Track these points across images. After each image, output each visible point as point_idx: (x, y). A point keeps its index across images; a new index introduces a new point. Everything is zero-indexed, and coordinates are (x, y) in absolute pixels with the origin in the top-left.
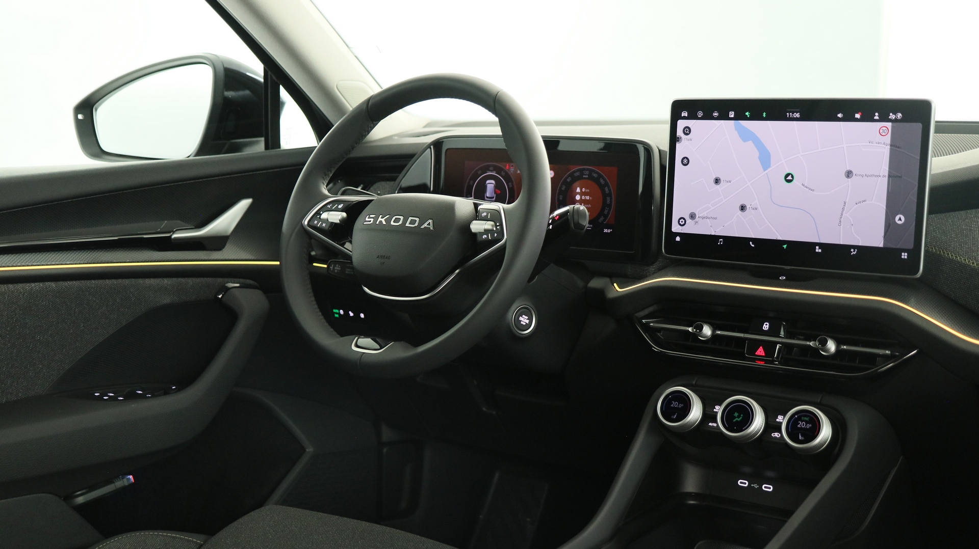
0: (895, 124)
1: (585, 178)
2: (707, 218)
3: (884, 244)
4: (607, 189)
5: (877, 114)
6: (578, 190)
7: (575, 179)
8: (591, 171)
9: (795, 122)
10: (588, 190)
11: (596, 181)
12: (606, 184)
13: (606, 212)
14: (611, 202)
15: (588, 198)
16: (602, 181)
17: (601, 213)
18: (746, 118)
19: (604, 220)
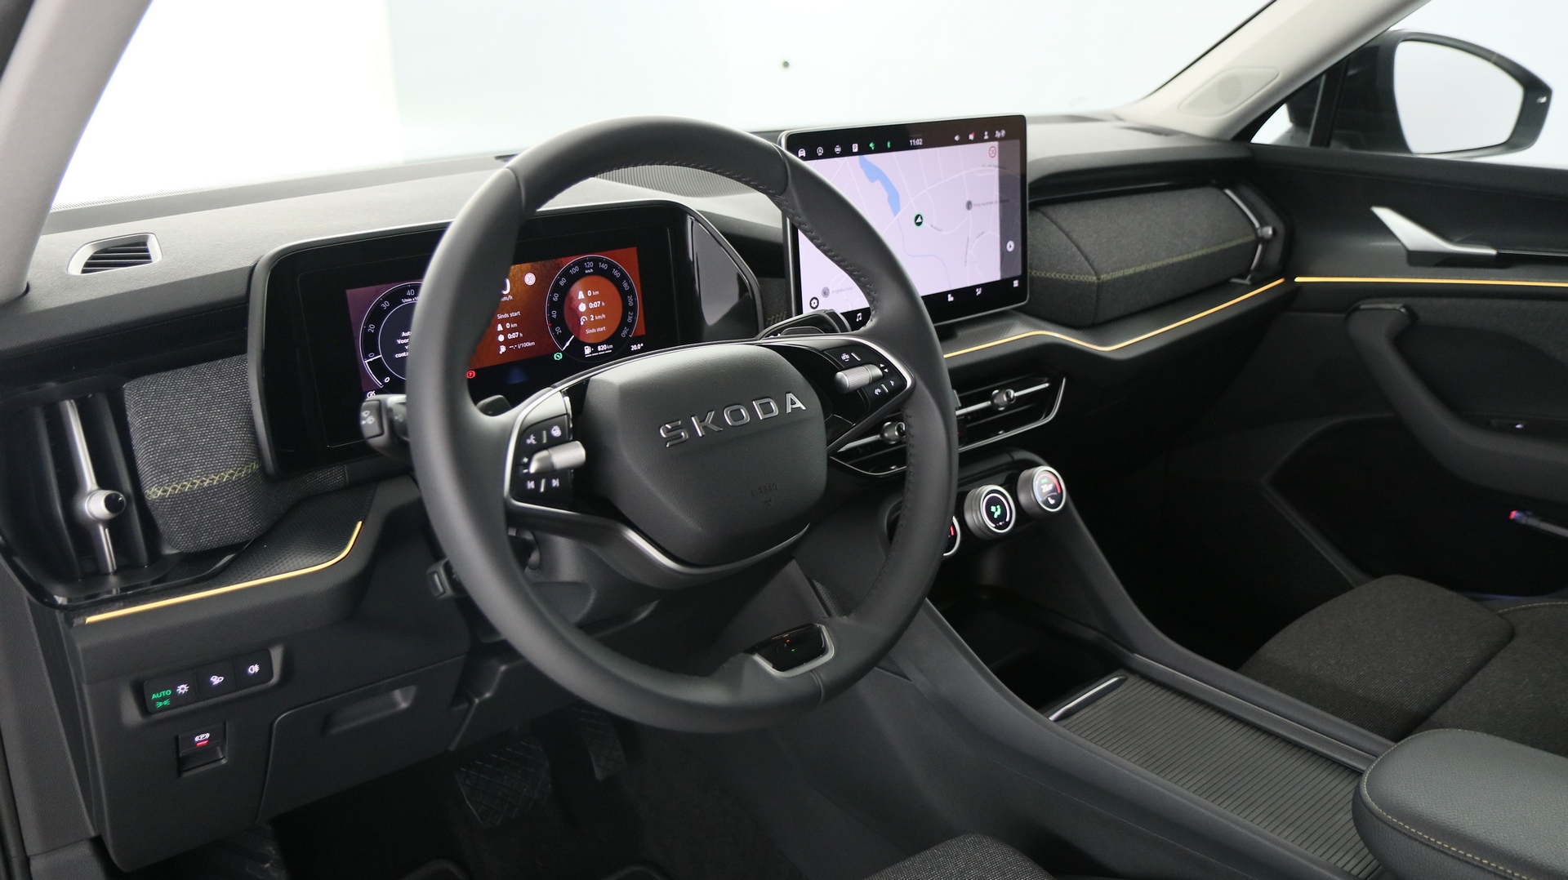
0: (1003, 142)
1: (589, 274)
2: (841, 290)
3: (1002, 276)
4: (625, 285)
5: (986, 133)
6: (581, 295)
7: (572, 280)
8: (596, 261)
9: (918, 151)
10: (597, 293)
11: (607, 274)
12: (624, 277)
13: (630, 319)
14: (635, 302)
15: (596, 304)
16: (616, 273)
17: (624, 323)
18: (870, 152)
19: (629, 333)
